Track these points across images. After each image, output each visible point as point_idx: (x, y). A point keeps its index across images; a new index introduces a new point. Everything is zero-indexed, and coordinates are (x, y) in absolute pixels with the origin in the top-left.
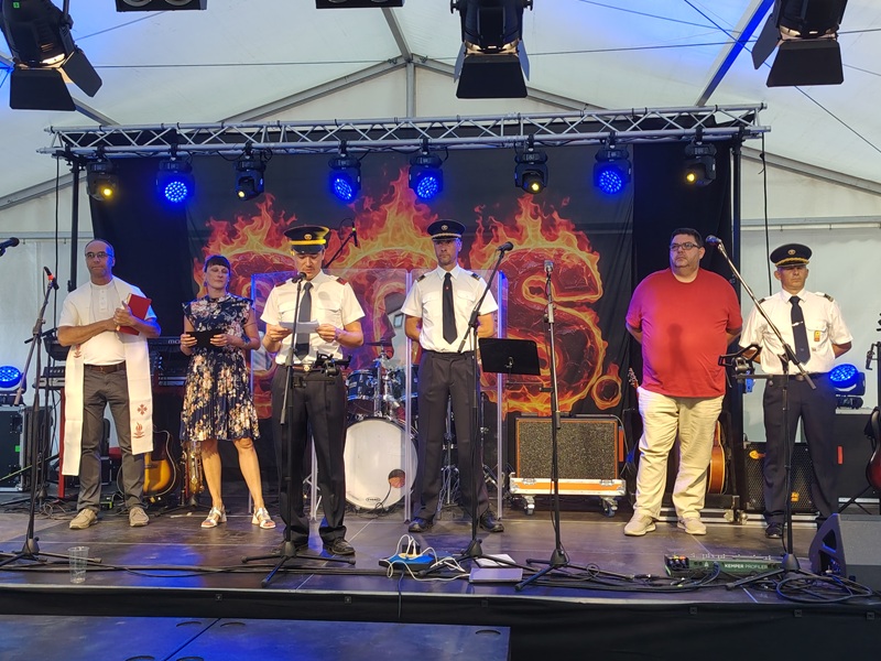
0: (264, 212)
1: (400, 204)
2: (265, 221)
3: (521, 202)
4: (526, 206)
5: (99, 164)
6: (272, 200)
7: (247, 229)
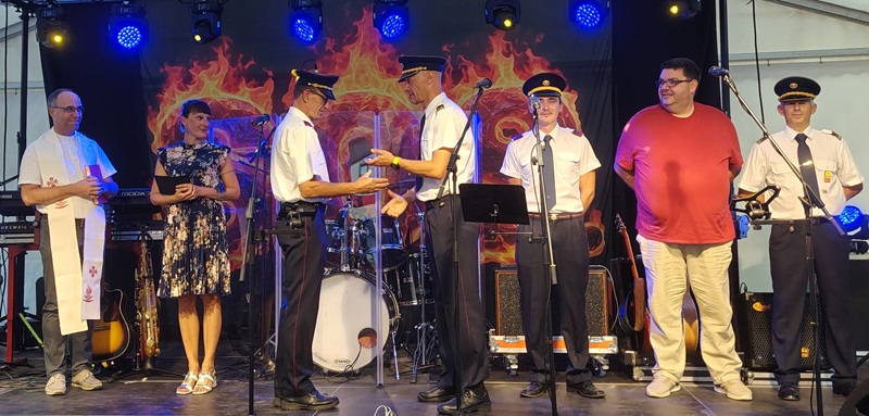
0: (221, 56)
1: (364, 44)
2: (222, 66)
3: (492, 39)
4: (498, 43)
5: (50, 9)
6: (229, 43)
7: (203, 75)
